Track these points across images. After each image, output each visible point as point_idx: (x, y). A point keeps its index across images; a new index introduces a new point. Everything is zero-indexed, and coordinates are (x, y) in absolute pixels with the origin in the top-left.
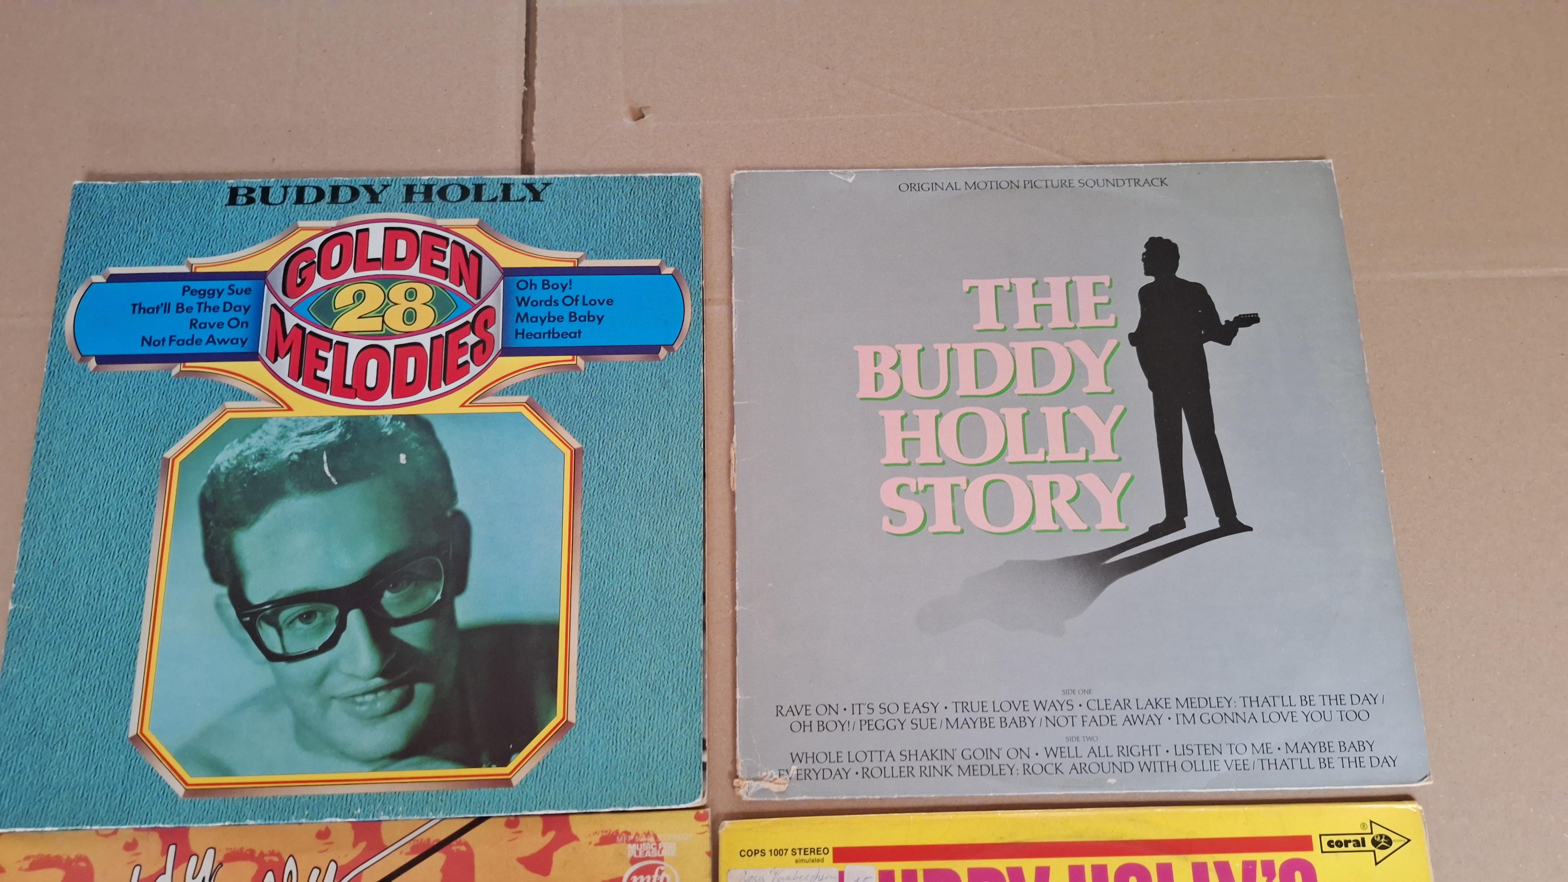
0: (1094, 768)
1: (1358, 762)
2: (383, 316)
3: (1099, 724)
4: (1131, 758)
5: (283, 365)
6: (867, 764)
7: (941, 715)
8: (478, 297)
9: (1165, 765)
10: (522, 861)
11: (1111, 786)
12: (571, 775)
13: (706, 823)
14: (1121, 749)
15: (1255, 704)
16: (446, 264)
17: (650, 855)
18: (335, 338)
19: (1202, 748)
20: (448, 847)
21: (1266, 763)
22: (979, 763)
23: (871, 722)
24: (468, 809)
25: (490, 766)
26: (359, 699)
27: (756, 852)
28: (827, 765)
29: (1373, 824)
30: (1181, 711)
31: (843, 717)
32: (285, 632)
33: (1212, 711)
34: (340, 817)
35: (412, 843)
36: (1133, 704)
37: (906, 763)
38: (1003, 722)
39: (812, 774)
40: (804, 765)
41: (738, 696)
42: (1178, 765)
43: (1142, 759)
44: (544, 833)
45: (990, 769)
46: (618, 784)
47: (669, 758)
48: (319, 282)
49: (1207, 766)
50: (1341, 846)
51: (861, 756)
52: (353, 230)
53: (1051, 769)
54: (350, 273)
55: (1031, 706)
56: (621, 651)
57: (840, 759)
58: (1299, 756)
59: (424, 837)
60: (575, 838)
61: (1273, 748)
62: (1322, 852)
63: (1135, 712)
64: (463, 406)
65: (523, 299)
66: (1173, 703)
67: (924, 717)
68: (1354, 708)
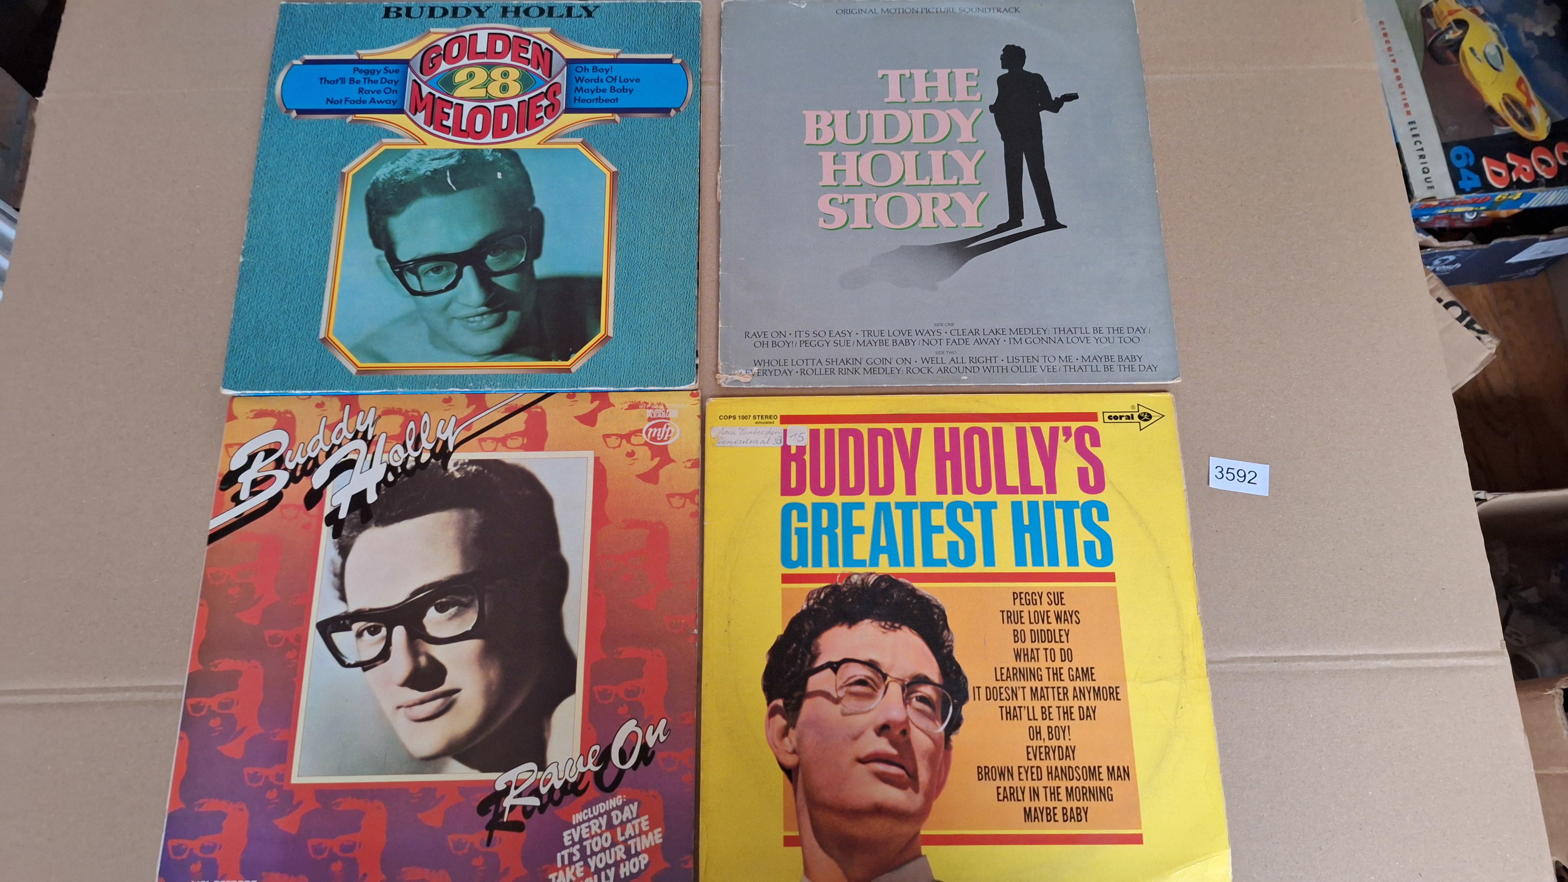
0: (953, 370)
1: (1131, 368)
2: (486, 88)
3: (958, 343)
4: (978, 364)
5: (421, 117)
6: (804, 366)
7: (854, 338)
8: (550, 76)
9: (1000, 369)
10: (577, 418)
11: (964, 381)
12: (610, 367)
13: (698, 398)
14: (971, 359)
15: (1062, 332)
16: (529, 56)
17: (661, 417)
18: (455, 101)
19: (1025, 359)
20: (529, 409)
21: (1068, 368)
22: (879, 366)
23: (807, 342)
24: (542, 385)
25: (557, 361)
26: (471, 319)
27: (730, 417)
28: (777, 367)
29: (1140, 406)
30: (1012, 336)
31: (789, 338)
32: (423, 278)
33: (1033, 337)
34: (459, 388)
35: (505, 406)
36: (981, 332)
37: (830, 366)
38: (894, 342)
39: (768, 373)
40: (762, 367)
41: (720, 326)
42: (1009, 369)
43: (985, 365)
44: (592, 402)
45: (885, 370)
46: (640, 374)
47: (674, 359)
48: (444, 66)
49: (1028, 369)
50: (1117, 419)
51: (800, 362)
52: (467, 35)
53: (925, 370)
54: (465, 61)
55: (913, 333)
56: (643, 295)
57: (786, 364)
58: (1091, 364)
59: (514, 403)
60: (613, 405)
61: (1073, 359)
62: (1104, 422)
63: (982, 337)
64: (539, 144)
65: (580, 78)
66: (1007, 332)
67: (842, 339)
68: (1128, 335)
